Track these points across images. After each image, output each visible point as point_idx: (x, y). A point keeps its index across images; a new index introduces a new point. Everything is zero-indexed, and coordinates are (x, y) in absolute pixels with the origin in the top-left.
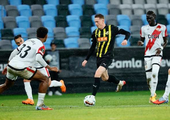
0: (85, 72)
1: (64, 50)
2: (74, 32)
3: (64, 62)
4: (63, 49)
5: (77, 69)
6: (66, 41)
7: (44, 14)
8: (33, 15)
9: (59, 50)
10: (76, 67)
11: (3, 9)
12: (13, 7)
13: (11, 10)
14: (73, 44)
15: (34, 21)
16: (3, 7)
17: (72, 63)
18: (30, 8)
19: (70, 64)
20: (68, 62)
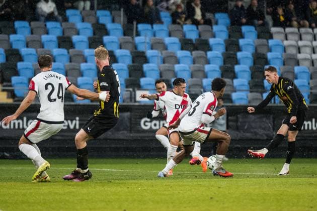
0: (256, 134)
1: (232, 106)
2: (243, 85)
3: (232, 121)
4: (231, 104)
5: (247, 129)
6: (234, 96)
7: (208, 62)
8: (194, 63)
9: (227, 106)
10: (246, 127)
11: (160, 55)
12: (171, 53)
13: (168, 57)
15: (196, 71)
16: (160, 53)
17: (241, 122)
18: (192, 54)
19: (239, 124)
20: (237, 121)
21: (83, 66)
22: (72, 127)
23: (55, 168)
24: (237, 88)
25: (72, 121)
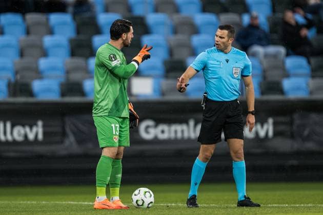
5: (308, 135)
6: (287, 84)
10: (306, 133)
11: (169, 21)
14: (298, 89)
17: (297, 126)
18: (219, 20)
19: (295, 128)
20: (291, 123)
21: (48, 40)
22: (31, 136)
23: (6, 202)
24: (292, 72)
25: (31, 127)
